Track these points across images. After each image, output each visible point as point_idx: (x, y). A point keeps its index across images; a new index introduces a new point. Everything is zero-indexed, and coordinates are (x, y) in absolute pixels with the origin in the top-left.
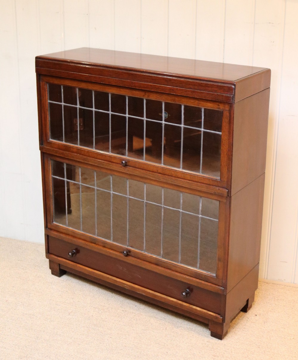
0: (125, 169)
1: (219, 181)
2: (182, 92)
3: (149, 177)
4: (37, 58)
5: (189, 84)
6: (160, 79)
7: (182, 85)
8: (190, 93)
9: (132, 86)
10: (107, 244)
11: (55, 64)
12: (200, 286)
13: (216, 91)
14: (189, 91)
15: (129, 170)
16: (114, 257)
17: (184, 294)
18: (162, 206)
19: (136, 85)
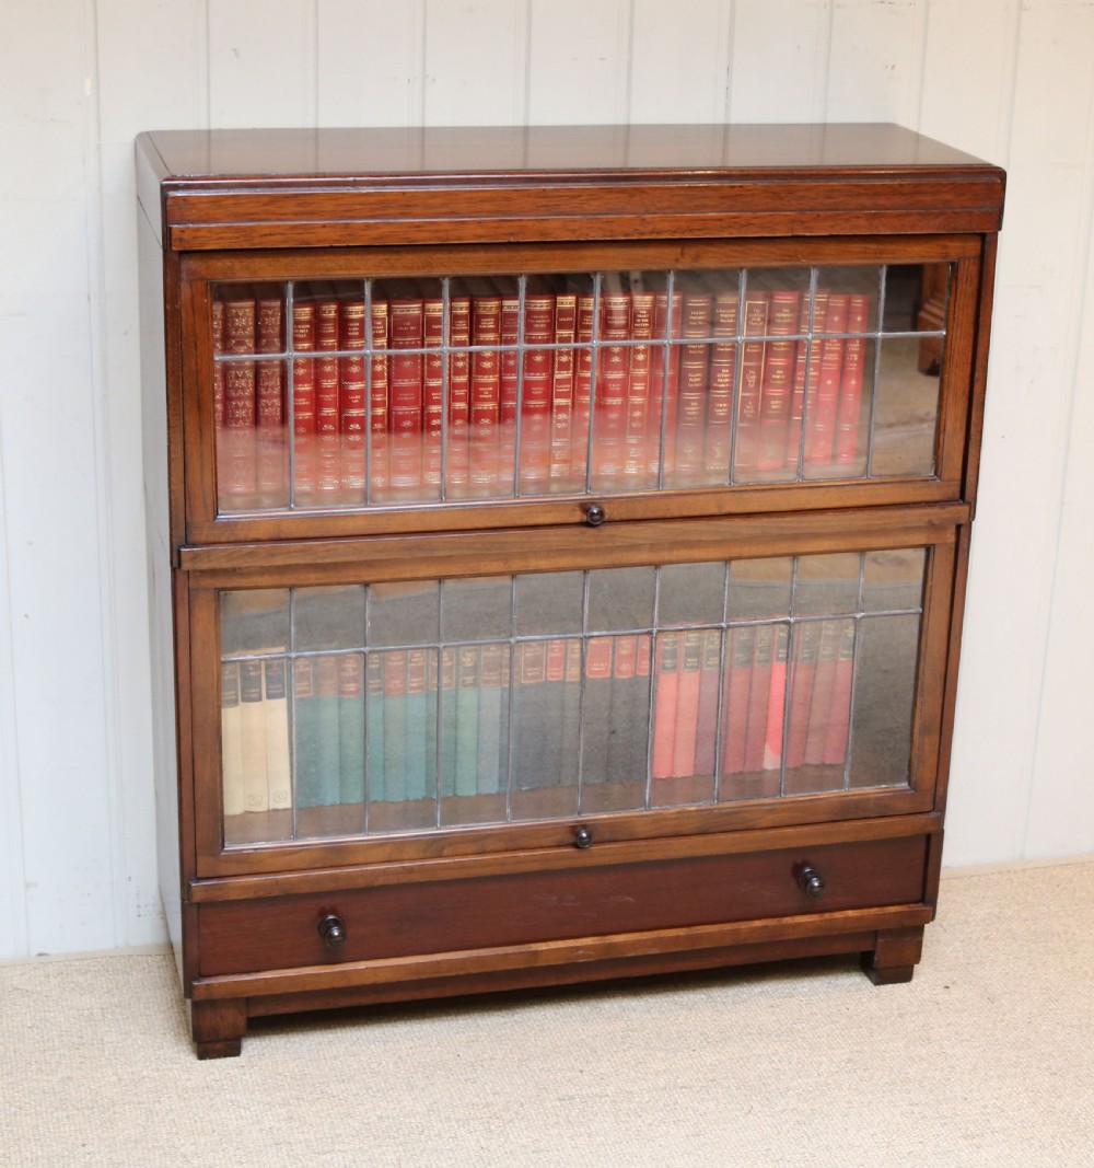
0: (597, 536)
1: (937, 485)
2: (833, 223)
6: (754, 192)
7: (832, 201)
8: (862, 221)
10: (492, 836)
13: (946, 204)
14: (857, 217)
15: (613, 536)
16: (536, 867)
17: (816, 884)
18: (723, 625)
19: (660, 226)
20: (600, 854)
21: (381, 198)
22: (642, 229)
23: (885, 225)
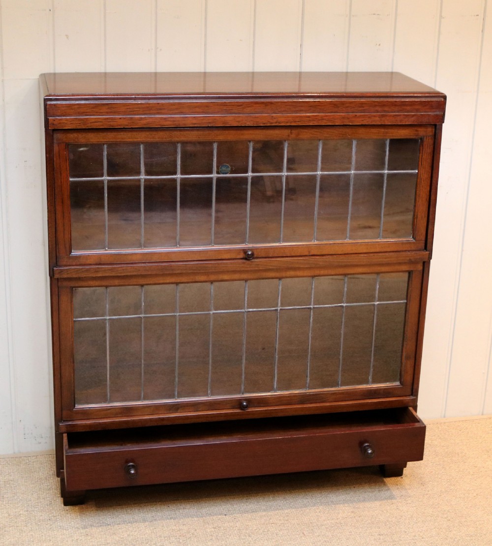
0: (251, 265)
1: (414, 243)
2: (363, 119)
3: (297, 266)
5: (376, 106)
6: (325, 104)
7: (362, 108)
8: (377, 118)
9: (272, 123)
10: (201, 403)
13: (417, 110)
14: (375, 116)
15: (258, 265)
16: (222, 419)
18: (311, 307)
19: (280, 119)
20: (253, 414)
21: (148, 105)
22: (271, 121)
23: (388, 120)
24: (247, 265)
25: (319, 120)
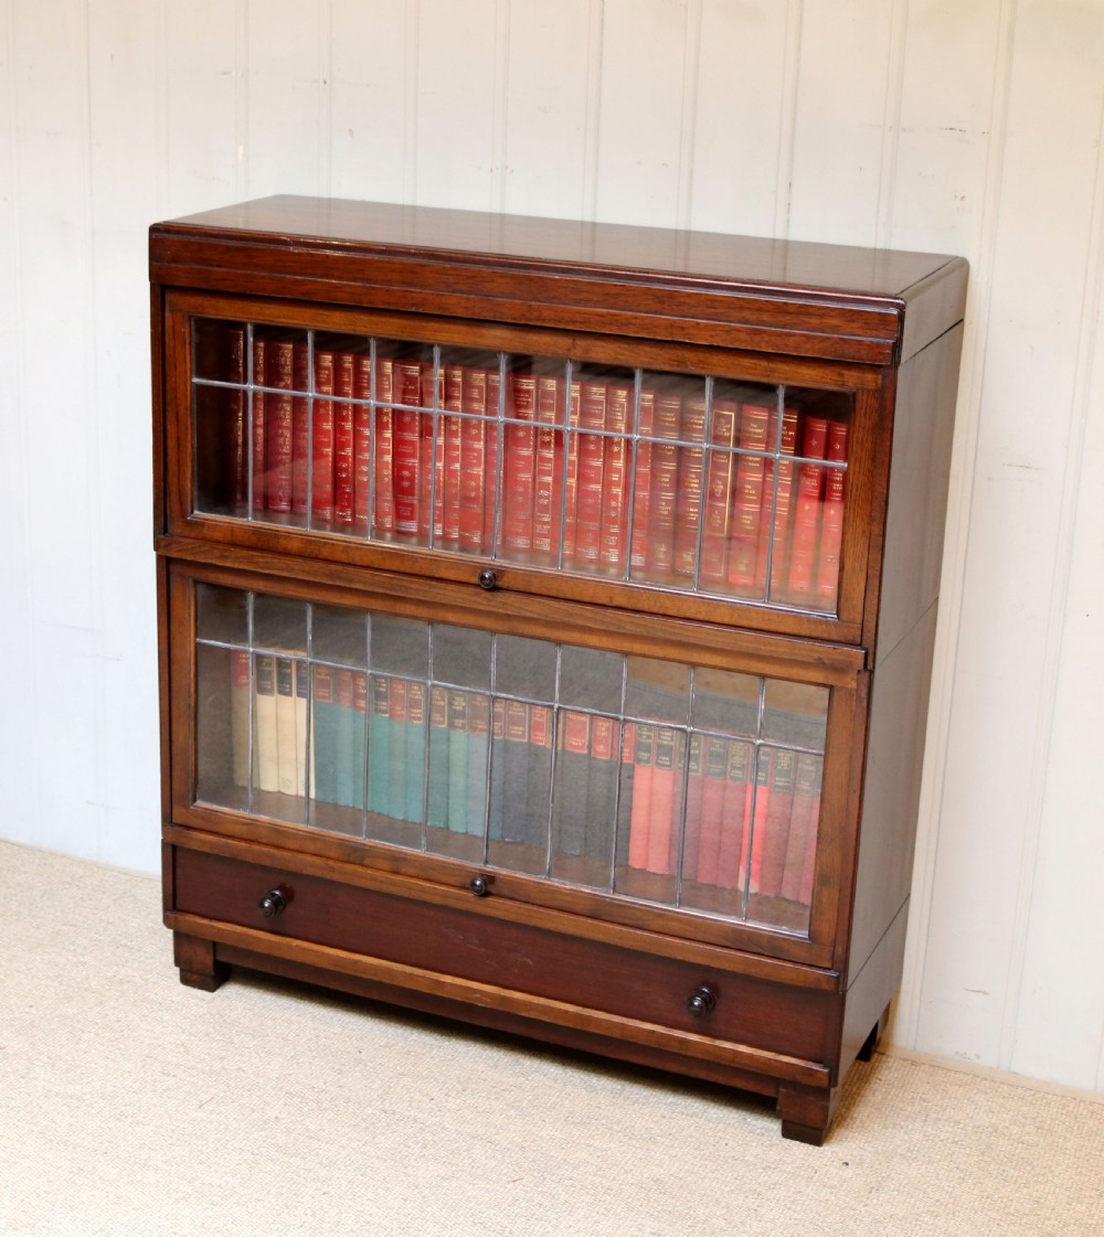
0: (490, 600)
1: (835, 624)
2: (713, 333)
3: (581, 622)
4: (154, 229)
5: (742, 308)
6: (635, 292)
7: (714, 310)
8: (742, 336)
9: (529, 320)
10: (405, 859)
11: (228, 249)
12: (752, 971)
13: (835, 329)
14: (738, 330)
15: (504, 604)
16: (437, 900)
17: (696, 1004)
18: (622, 717)
19: (546, 314)
20: (495, 907)
22: (528, 315)
23: (767, 342)
24: (482, 600)
25: (622, 324)
